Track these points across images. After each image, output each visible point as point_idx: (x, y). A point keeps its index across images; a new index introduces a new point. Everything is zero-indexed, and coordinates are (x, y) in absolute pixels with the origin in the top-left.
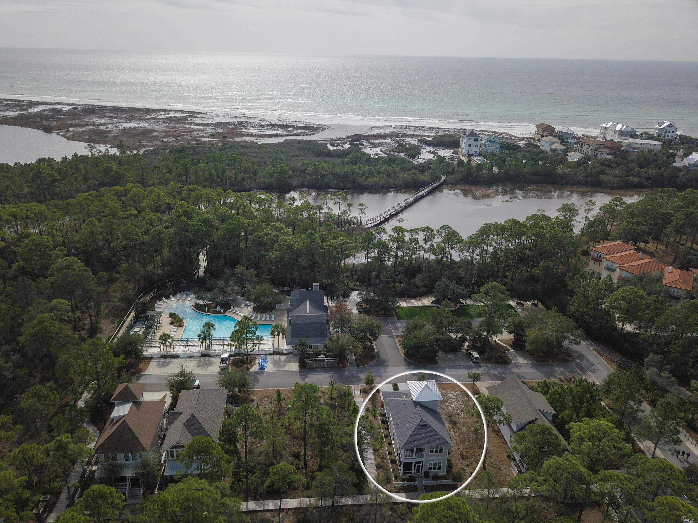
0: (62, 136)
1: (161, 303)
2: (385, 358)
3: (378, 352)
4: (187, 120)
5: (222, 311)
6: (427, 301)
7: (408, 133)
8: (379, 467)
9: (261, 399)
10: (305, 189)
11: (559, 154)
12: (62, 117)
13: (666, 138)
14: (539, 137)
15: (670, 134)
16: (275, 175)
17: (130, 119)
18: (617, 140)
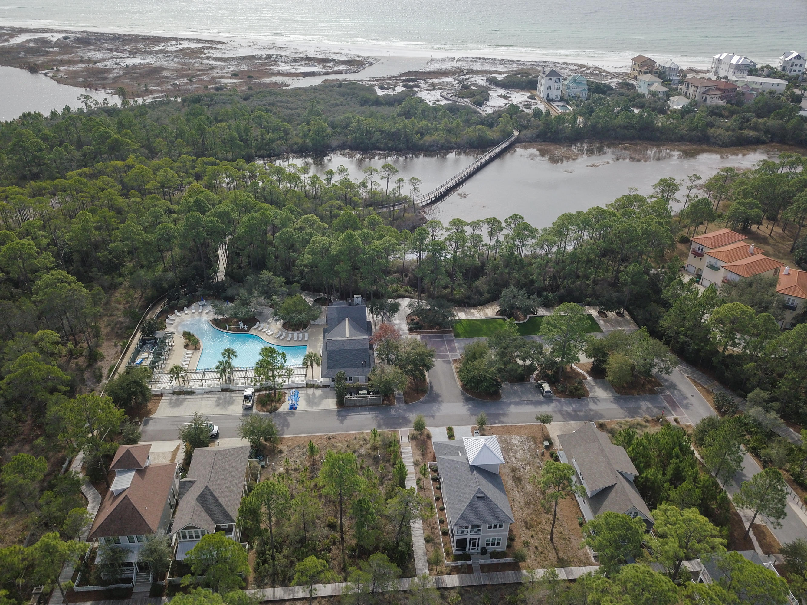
0: (51, 78)
1: (173, 317)
2: (439, 391)
3: (431, 383)
4: (203, 53)
6: (491, 312)
7: (475, 68)
8: (428, 540)
9: (291, 450)
10: (347, 151)
11: (659, 99)
12: (51, 50)
13: (792, 72)
14: (636, 73)
15: (798, 68)
16: (310, 134)
17: (133, 53)
18: (731, 78)
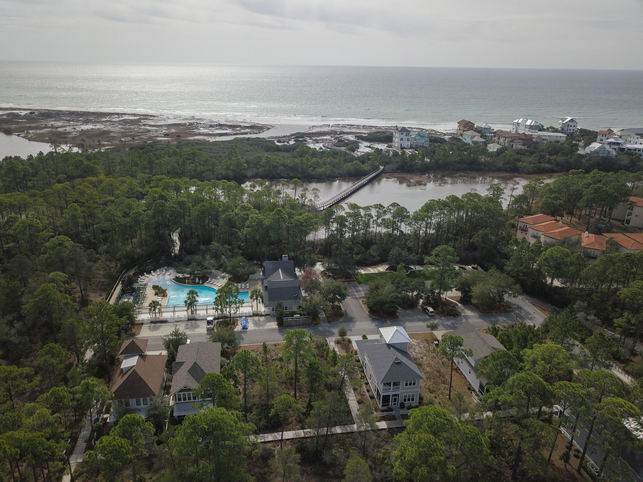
0: (23, 137)
1: (143, 277)
2: (352, 315)
3: (345, 311)
4: (140, 122)
5: (201, 282)
6: (382, 269)
7: (345, 131)
8: (360, 402)
10: (259, 179)
11: (480, 146)
12: (21, 120)
13: (569, 131)
14: (461, 132)
15: (572, 128)
16: (231, 167)
17: (87, 122)
18: (528, 133)
